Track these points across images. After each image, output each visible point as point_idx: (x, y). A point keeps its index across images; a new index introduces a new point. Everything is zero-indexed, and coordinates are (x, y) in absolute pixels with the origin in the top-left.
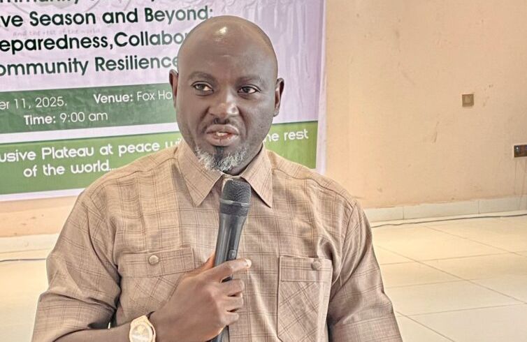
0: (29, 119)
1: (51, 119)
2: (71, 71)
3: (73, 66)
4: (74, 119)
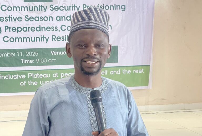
0: (23, 61)
1: (32, 61)
2: (41, 41)
4: (42, 61)
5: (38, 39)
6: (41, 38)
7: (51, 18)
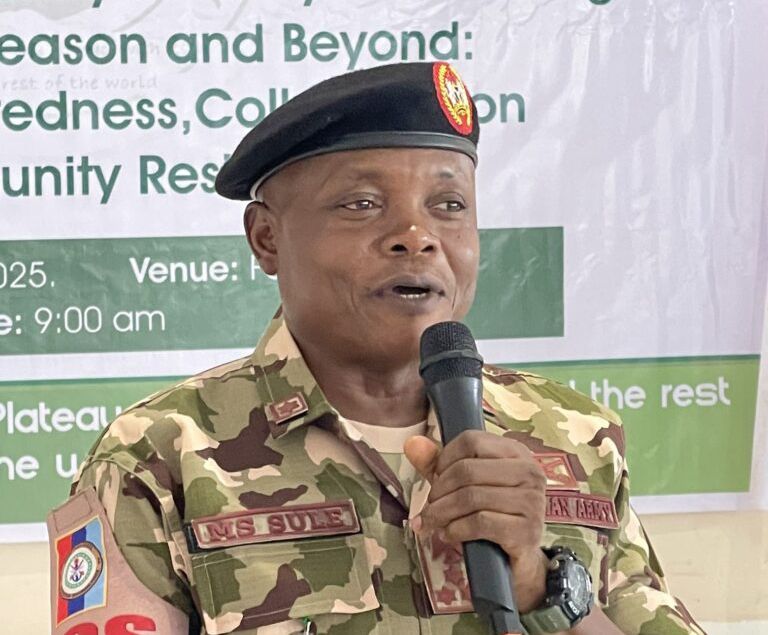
1: (9, 323)
2: (71, 191)
3: (78, 176)
4: (74, 324)
5: (48, 179)
6: (70, 170)
7: (133, 45)
